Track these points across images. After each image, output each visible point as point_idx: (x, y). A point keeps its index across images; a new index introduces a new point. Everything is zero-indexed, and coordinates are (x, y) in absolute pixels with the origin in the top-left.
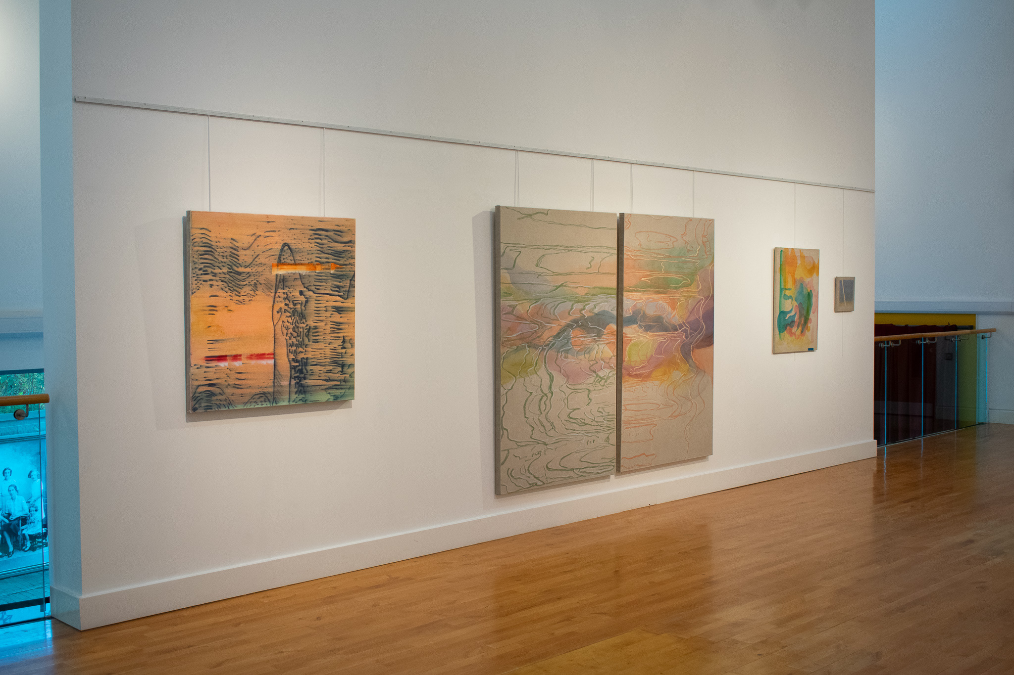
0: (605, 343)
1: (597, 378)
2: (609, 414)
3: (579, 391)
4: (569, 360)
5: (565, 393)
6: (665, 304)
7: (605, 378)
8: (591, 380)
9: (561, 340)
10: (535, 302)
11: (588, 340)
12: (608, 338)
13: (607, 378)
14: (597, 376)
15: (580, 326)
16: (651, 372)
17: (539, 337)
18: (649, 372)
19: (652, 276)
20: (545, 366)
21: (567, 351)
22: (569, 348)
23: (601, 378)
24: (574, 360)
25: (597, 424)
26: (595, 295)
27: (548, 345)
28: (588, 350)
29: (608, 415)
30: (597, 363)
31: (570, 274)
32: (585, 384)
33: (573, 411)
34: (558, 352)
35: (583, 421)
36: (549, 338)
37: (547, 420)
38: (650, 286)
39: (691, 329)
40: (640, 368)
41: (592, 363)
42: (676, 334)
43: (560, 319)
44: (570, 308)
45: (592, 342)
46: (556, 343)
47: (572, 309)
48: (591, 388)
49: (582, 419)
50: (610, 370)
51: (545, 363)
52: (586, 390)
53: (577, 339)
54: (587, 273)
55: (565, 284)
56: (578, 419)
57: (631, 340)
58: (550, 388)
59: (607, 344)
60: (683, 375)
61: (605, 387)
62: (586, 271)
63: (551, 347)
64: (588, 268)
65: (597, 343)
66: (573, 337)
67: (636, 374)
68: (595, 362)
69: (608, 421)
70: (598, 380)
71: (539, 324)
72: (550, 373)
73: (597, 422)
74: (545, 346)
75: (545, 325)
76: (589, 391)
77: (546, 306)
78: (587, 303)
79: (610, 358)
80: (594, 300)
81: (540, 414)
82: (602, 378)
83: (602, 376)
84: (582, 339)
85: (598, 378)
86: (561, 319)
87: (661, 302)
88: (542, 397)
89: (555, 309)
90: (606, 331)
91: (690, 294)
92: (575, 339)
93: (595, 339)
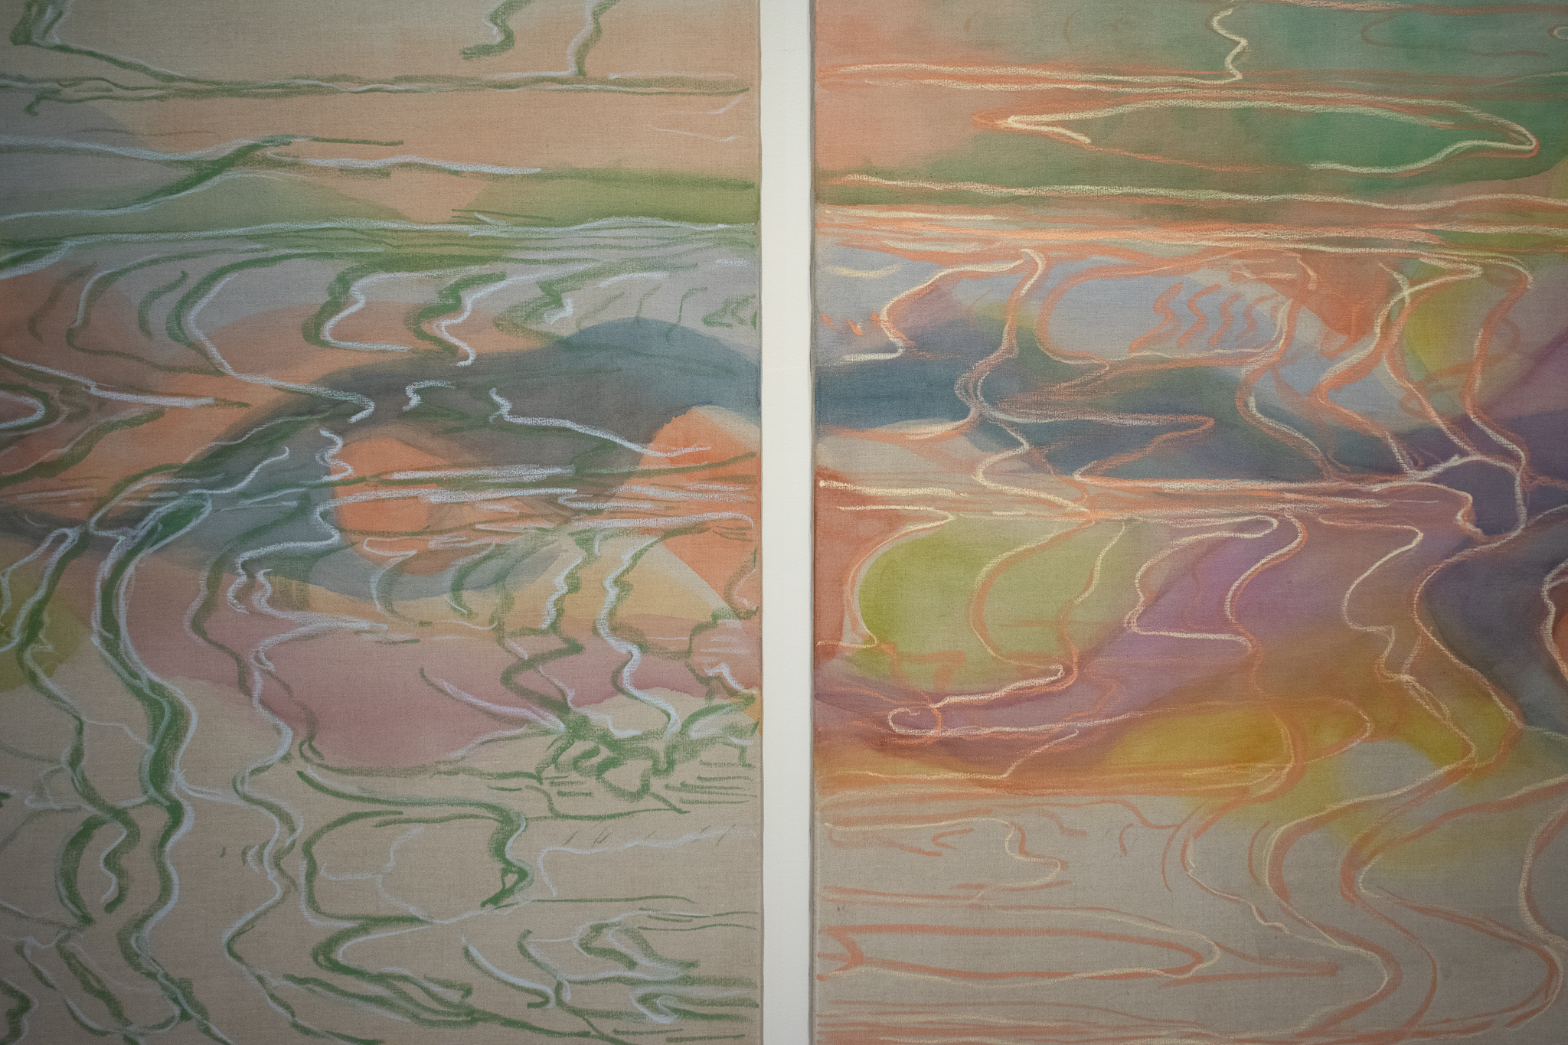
0: (646, 531)
1: (579, 747)
2: (694, 972)
3: (409, 812)
4: (317, 621)
5: (285, 818)
6: (1251, 291)
7: (659, 746)
8: (531, 752)
9: (244, 494)
10: (15, 262)
11: (487, 503)
12: (673, 495)
13: (672, 749)
14: (579, 729)
15: (416, 413)
16: (1113, 736)
17: (50, 469)
18: (1086, 733)
19: (1116, 99)
20: (111, 645)
21: (303, 566)
22: (314, 545)
23: (614, 744)
24: (364, 624)
25: (580, 1025)
26: (550, 222)
27: (131, 519)
28: (495, 565)
29: (687, 981)
30: (575, 648)
31: (314, 90)
32: (471, 772)
33: (364, 929)
34: (221, 565)
35: (454, 996)
36: (137, 478)
37: (137, 967)
38: (1095, 170)
39: (1539, 464)
40: (990, 706)
41: (523, 649)
42: (1378, 496)
43: (228, 368)
44: (324, 298)
45: (523, 517)
46: (196, 510)
47: (334, 306)
48: (526, 802)
49: (449, 985)
50: (700, 703)
51: (109, 622)
52: (483, 812)
53: (383, 494)
54: (465, 84)
55: (270, 152)
56: (405, 979)
57: (894, 520)
58: (159, 772)
59: (668, 534)
60: (1452, 776)
61: (648, 802)
62: (465, 69)
63: (151, 537)
64: (487, 50)
65: (578, 525)
66: (345, 482)
67: (945, 743)
68: (554, 643)
69: (686, 1014)
70: (593, 753)
71: (54, 392)
72: (153, 686)
73: (577, 1012)
74: (102, 524)
75: (102, 403)
76: (508, 822)
77: (107, 280)
78: (474, 270)
79: (700, 628)
80: (541, 256)
81: (72, 921)
82: (621, 750)
83: (618, 734)
84: (436, 497)
85: (588, 745)
86: (239, 368)
87: (1204, 277)
88: (89, 828)
89: (186, 302)
90: (652, 454)
91: (1540, 229)
92: (371, 495)
93: (552, 500)
